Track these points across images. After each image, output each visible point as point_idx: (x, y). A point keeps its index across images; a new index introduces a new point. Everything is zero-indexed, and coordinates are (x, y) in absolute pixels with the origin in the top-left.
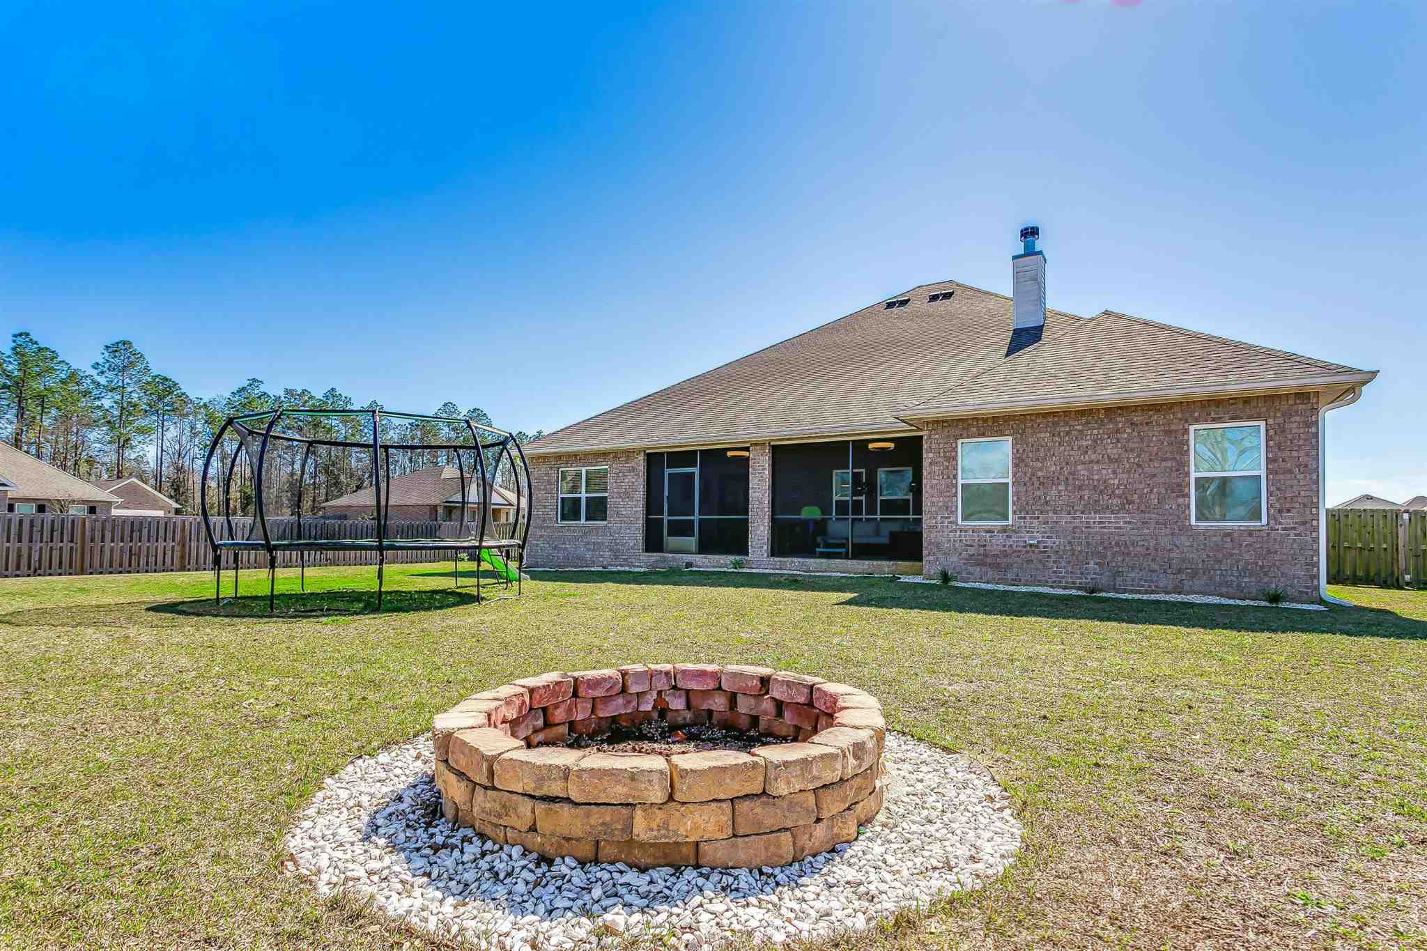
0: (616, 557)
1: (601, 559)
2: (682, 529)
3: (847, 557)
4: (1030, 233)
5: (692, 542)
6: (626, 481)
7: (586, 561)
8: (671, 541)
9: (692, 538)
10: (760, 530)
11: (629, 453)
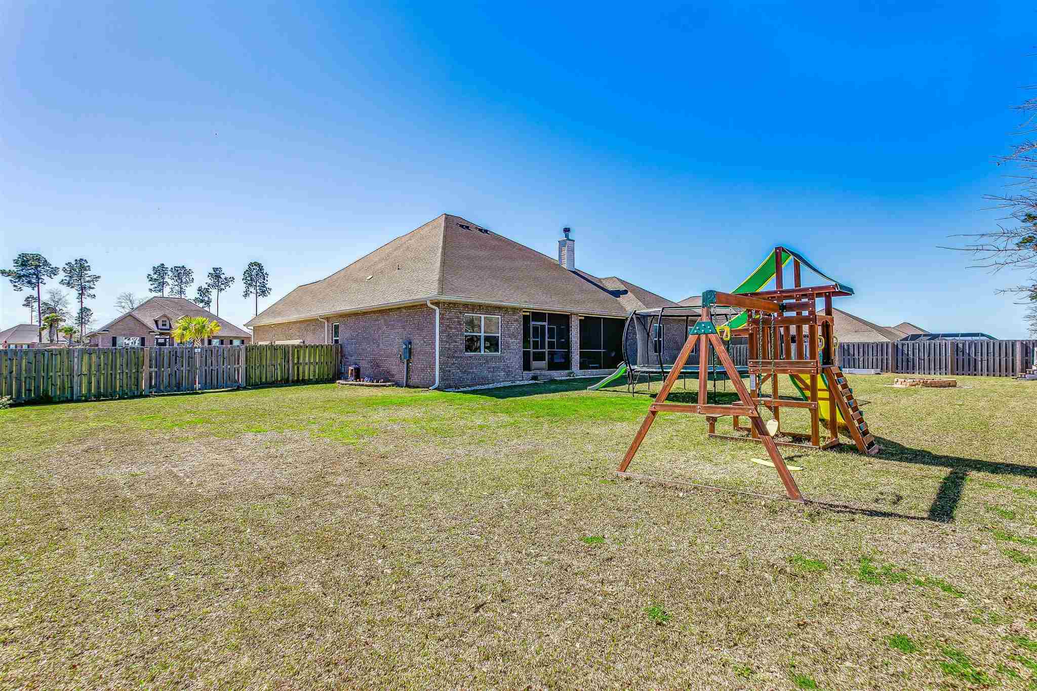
0: (508, 375)
1: (498, 378)
2: (539, 357)
3: (600, 368)
4: (567, 230)
5: (544, 364)
6: (513, 327)
7: (488, 380)
8: (535, 364)
9: (544, 362)
10: (576, 358)
11: (515, 310)
